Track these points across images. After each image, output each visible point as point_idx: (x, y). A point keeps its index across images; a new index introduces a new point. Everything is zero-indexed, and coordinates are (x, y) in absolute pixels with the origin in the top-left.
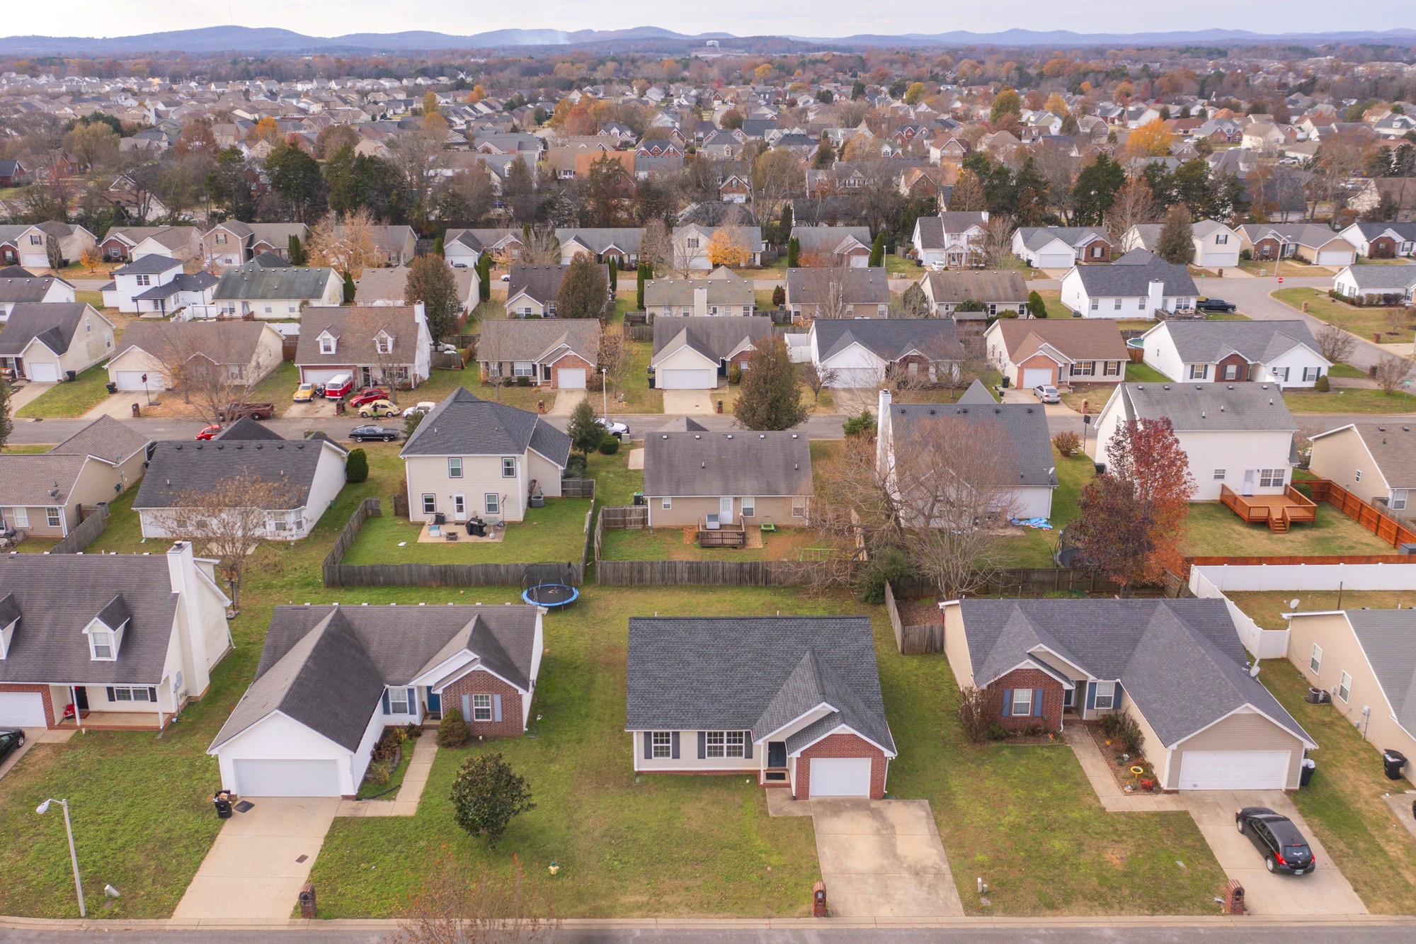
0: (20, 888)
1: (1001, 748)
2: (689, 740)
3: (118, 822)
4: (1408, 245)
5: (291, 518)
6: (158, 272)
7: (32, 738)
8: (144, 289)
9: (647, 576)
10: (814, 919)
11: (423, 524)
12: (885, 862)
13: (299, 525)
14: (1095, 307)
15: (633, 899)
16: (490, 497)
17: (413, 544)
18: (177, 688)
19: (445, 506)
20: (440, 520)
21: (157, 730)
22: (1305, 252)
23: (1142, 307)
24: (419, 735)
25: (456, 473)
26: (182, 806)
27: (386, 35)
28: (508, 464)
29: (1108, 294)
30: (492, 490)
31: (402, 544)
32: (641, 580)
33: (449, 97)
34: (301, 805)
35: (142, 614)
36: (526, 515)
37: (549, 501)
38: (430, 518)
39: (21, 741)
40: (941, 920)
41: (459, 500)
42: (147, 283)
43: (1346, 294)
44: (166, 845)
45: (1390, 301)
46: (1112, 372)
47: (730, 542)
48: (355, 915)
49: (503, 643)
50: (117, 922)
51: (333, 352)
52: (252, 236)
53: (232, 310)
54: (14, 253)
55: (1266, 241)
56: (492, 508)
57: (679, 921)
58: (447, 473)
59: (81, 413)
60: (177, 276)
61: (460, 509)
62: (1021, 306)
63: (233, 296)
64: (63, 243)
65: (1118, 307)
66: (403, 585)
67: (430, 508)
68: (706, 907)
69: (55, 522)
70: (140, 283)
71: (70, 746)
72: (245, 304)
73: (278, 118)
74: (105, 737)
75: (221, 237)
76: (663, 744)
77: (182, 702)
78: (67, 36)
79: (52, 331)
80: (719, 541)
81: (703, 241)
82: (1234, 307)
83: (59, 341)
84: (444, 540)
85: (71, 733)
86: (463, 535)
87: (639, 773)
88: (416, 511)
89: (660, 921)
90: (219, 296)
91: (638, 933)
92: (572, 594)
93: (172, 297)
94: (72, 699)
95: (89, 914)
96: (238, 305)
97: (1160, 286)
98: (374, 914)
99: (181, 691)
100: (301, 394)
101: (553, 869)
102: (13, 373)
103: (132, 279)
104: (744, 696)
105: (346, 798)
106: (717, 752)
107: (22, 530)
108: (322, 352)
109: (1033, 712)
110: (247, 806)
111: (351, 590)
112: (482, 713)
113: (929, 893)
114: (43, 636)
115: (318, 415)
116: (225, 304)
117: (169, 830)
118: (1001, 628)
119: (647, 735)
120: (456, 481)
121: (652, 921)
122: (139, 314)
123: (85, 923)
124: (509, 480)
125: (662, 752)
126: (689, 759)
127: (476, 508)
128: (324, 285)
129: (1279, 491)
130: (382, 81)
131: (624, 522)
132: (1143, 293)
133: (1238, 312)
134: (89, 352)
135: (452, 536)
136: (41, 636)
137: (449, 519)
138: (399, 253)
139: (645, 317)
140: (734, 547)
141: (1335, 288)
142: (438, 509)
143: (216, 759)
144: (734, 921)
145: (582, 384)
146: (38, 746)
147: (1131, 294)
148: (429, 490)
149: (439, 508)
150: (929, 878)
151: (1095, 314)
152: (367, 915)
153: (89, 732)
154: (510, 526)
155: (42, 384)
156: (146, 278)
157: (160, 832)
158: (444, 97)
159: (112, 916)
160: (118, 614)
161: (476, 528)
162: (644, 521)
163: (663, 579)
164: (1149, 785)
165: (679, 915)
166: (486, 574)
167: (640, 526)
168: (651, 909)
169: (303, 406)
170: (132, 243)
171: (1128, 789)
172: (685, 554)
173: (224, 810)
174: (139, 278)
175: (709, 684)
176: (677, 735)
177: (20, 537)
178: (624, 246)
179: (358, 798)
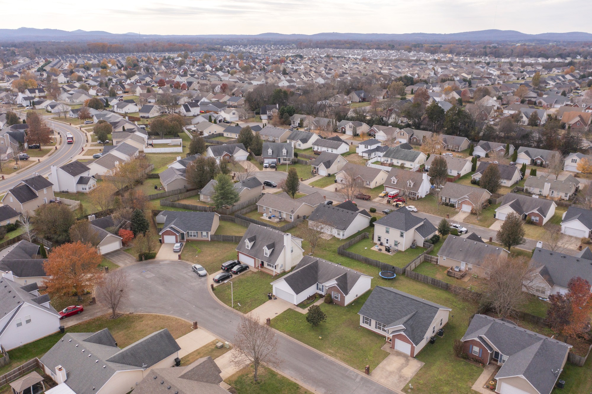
0: (227, 298)
1: (462, 361)
2: (373, 322)
3: (251, 292)
5: (341, 233)
6: (371, 145)
7: (251, 269)
8: (366, 149)
9: (420, 278)
10: (364, 374)
11: (376, 244)
12: (396, 371)
13: (343, 235)
15: (330, 351)
16: (396, 242)
17: (369, 250)
18: (281, 268)
19: (383, 241)
20: (381, 244)
21: (272, 276)
24: (322, 297)
25: (387, 232)
26: (265, 294)
27: (561, 33)
28: (402, 233)
30: (397, 240)
31: (366, 248)
32: (418, 279)
33: (560, 70)
34: (285, 302)
35: (277, 248)
36: (406, 251)
37: (418, 247)
38: (379, 243)
39: (247, 269)
40: (393, 388)
41: (387, 240)
42: (367, 148)
44: (255, 300)
47: (457, 277)
48: (275, 329)
49: (348, 282)
50: (237, 311)
51: (395, 183)
52: (413, 134)
53: (387, 161)
54: (345, 130)
56: (396, 245)
57: (336, 360)
58: (385, 231)
59: (324, 187)
60: (378, 146)
61: (387, 243)
63: (388, 157)
64: (357, 128)
66: (355, 259)
67: (379, 240)
68: (344, 360)
69: (291, 218)
70: (365, 148)
71: (255, 273)
72: (391, 160)
73: (479, 76)
74: (262, 273)
75: (402, 133)
76: (367, 321)
77: (282, 271)
78: (432, 33)
79: (327, 162)
80: (453, 275)
81: (578, 160)
83: (328, 165)
84: (377, 250)
85: (258, 270)
86: (384, 251)
87: (361, 326)
88: (376, 240)
89: (332, 358)
90: (384, 156)
91: (325, 358)
92: (394, 275)
93: (373, 153)
94: (260, 263)
95: (234, 307)
96: (389, 160)
99: (282, 268)
100: (382, 194)
101: (320, 337)
102: (316, 171)
103: (363, 146)
104: (391, 316)
105: (295, 305)
106: (380, 328)
107: (284, 218)
108: (392, 183)
109: (479, 355)
110: (276, 299)
111: (343, 257)
112: (336, 297)
113: (398, 382)
114: (258, 247)
115: (382, 202)
116: (386, 159)
117: (258, 298)
118: (482, 327)
119: (364, 317)
120: (387, 234)
121: (330, 357)
122: (362, 157)
123: (232, 309)
124: (401, 238)
125: (367, 323)
126: (372, 327)
127: (391, 243)
128: (416, 158)
130: (539, 59)
131: (431, 260)
134: (337, 168)
135: (380, 250)
136: (257, 247)
137: (384, 245)
138: (459, 147)
139: (523, 189)
140: (457, 278)
143: (272, 285)
144: (347, 366)
145: (470, 211)
146: (250, 271)
148: (380, 235)
149: (382, 241)
150: (402, 379)
152: (278, 329)
153: (261, 271)
154: (400, 252)
155: (321, 176)
156: (367, 146)
157: (256, 297)
158: (558, 70)
159: (237, 309)
160: (271, 246)
161: (388, 250)
162: (437, 262)
163: (424, 281)
164: (492, 388)
165: (337, 359)
166: (376, 263)
167: (435, 263)
168: (331, 354)
169: (380, 198)
170: (378, 131)
171: (485, 386)
172: (440, 277)
173: (270, 298)
174: (365, 146)
175: (385, 310)
176: (370, 320)
177: (283, 220)
178: (545, 157)
179: (297, 306)
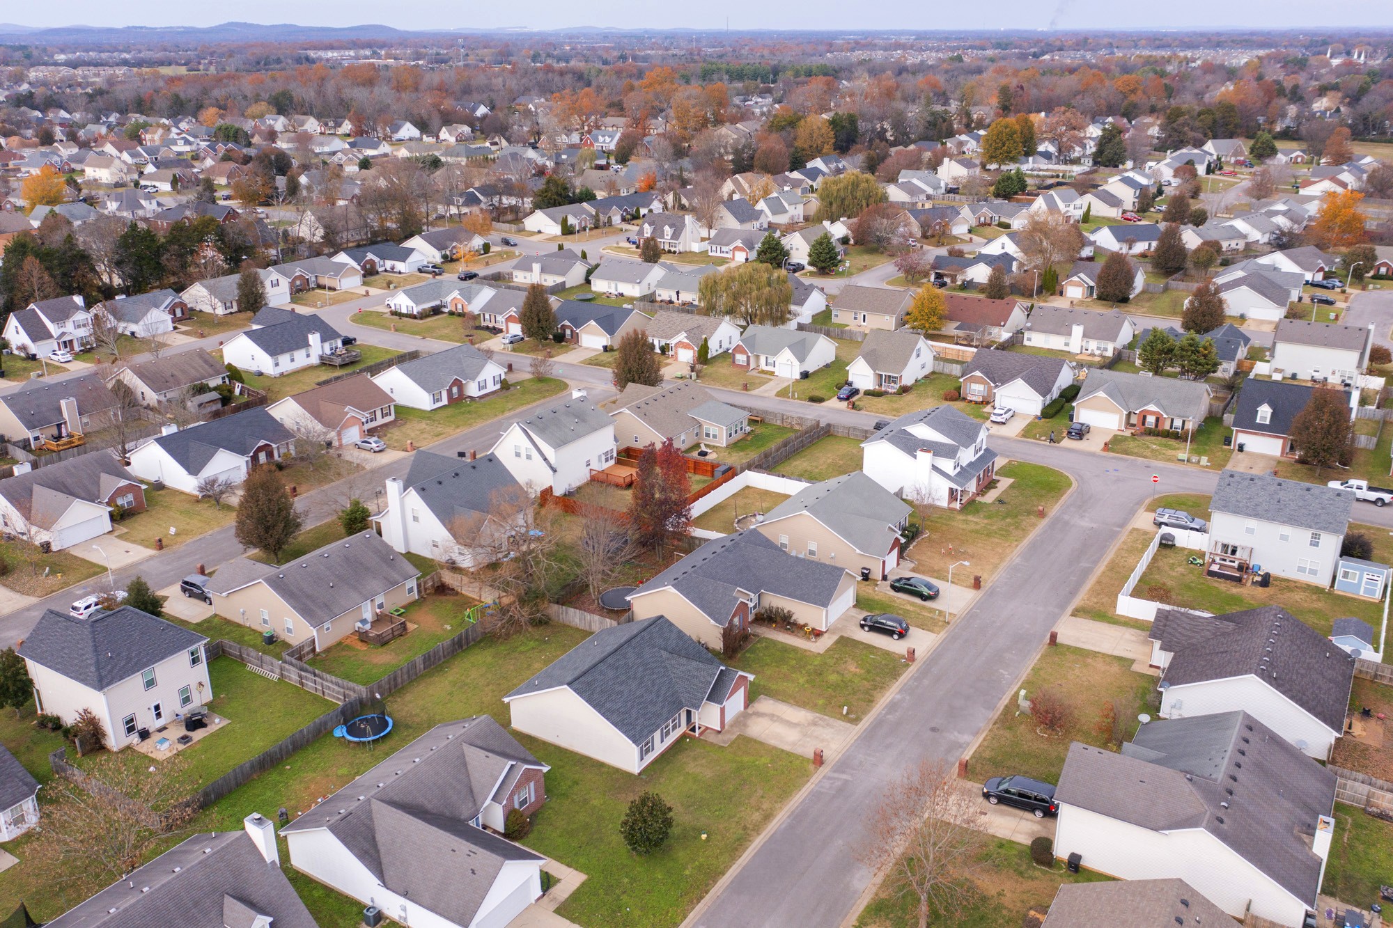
4: (382, 262)
10: (821, 769)
12: (799, 729)
14: (277, 365)
16: (183, 691)
17: (162, 764)
19: (146, 720)
20: (145, 734)
22: (325, 281)
23: (308, 356)
25: (150, 684)
28: (193, 654)
29: (282, 352)
30: (183, 685)
31: (151, 769)
38: (134, 738)
41: (157, 708)
43: (404, 311)
45: (436, 311)
46: (386, 415)
47: (398, 633)
55: (297, 278)
56: (186, 700)
58: (142, 688)
61: (159, 715)
62: (223, 378)
65: (292, 360)
67: (131, 729)
80: (391, 636)
82: (355, 339)
84: (180, 748)
86: (194, 735)
87: (640, 773)
88: (116, 739)
97: (318, 335)
98: (678, 920)
101: (704, 836)
104: (663, 692)
105: (538, 899)
106: (668, 733)
112: (523, 802)
120: (152, 691)
124: (197, 668)
125: (648, 752)
127: (176, 707)
129: (612, 462)
132: (305, 344)
133: (358, 343)
135: (185, 740)
137: (152, 730)
140: (401, 635)
141: (393, 308)
142: (140, 725)
147: (298, 348)
148: (128, 713)
151: (278, 371)
154: (210, 707)
162: (314, 650)
164: (818, 634)
166: (294, 742)
167: (311, 655)
171: (814, 639)
179: (544, 894)
